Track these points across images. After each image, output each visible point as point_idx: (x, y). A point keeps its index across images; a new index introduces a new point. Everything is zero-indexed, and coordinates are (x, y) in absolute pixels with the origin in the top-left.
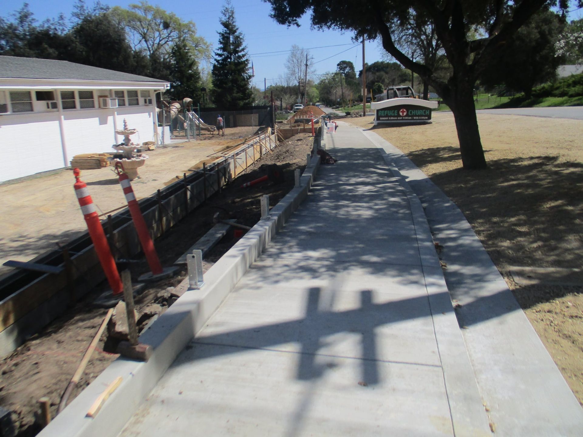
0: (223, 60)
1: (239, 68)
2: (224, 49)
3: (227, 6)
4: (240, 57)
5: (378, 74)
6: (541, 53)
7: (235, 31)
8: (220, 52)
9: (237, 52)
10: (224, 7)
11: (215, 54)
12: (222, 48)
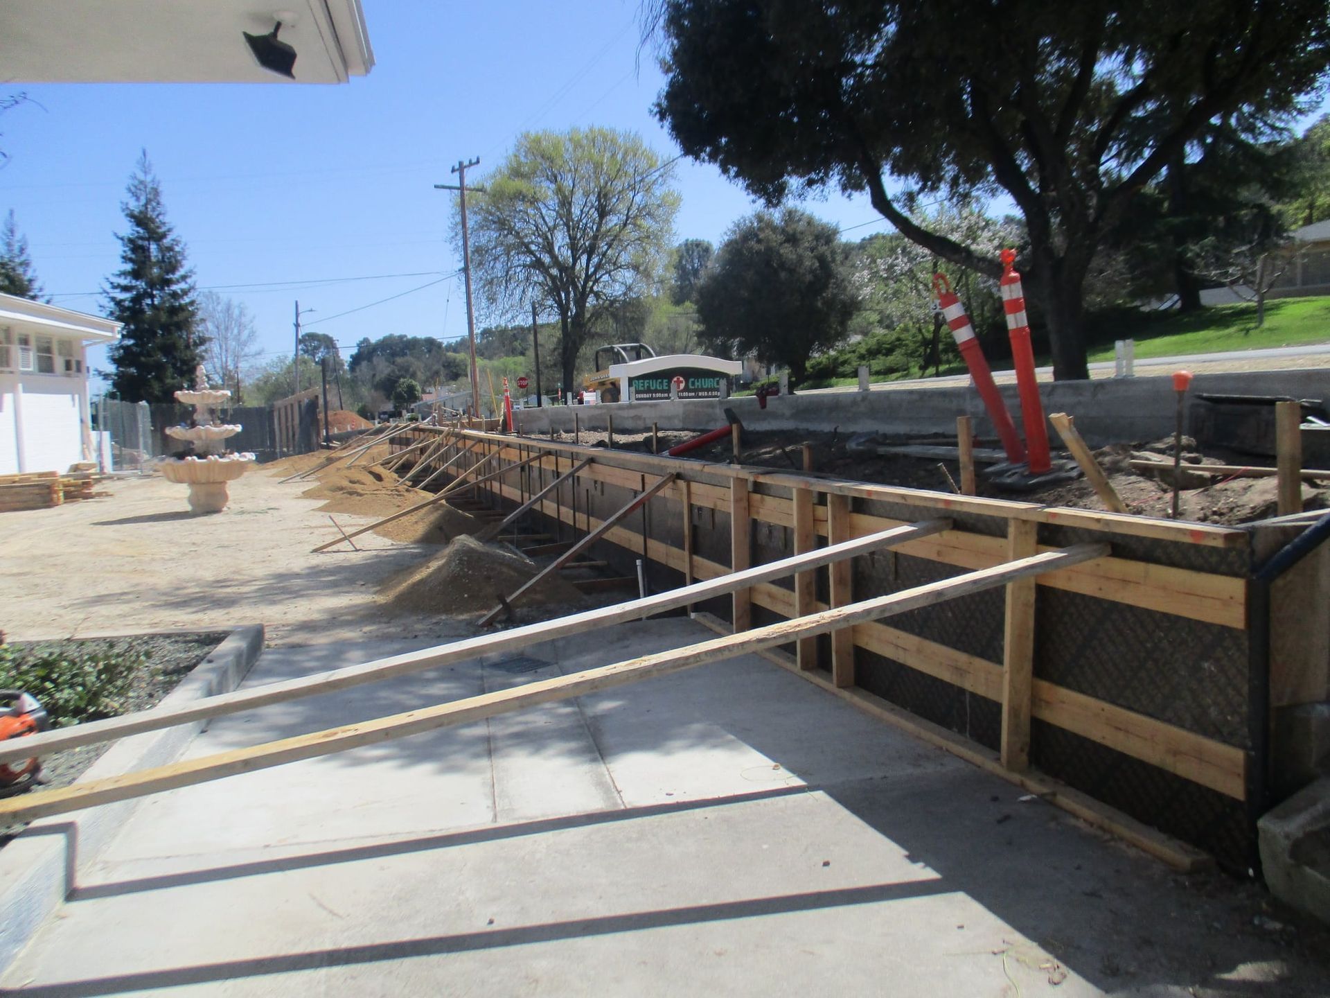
0: (133, 300)
1: (175, 319)
2: (136, 274)
3: (141, 176)
4: (175, 295)
5: (399, 360)
6: (824, 295)
7: (164, 236)
8: (124, 281)
9: (169, 282)
10: (134, 178)
11: (110, 286)
12: (129, 272)
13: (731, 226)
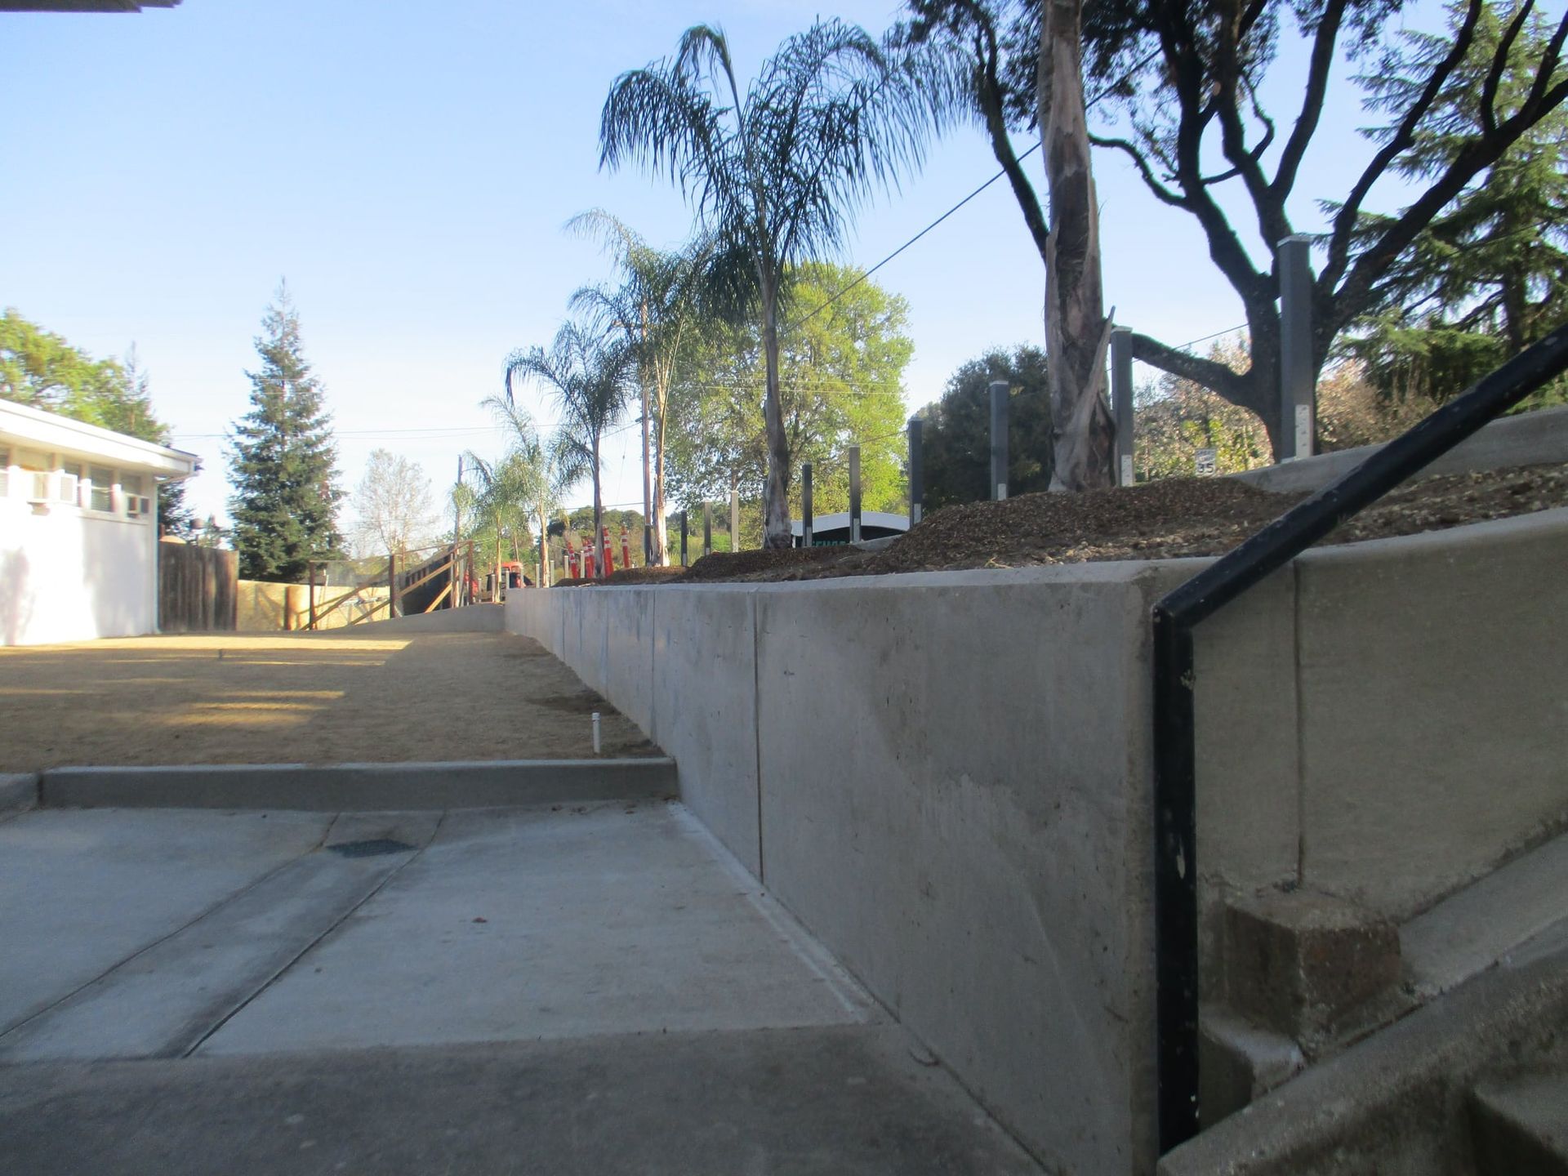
0: (261, 446)
4: (308, 442)
8: (251, 425)
9: (301, 428)
10: (271, 309)
11: (236, 430)
12: (258, 415)
13: (957, 373)
